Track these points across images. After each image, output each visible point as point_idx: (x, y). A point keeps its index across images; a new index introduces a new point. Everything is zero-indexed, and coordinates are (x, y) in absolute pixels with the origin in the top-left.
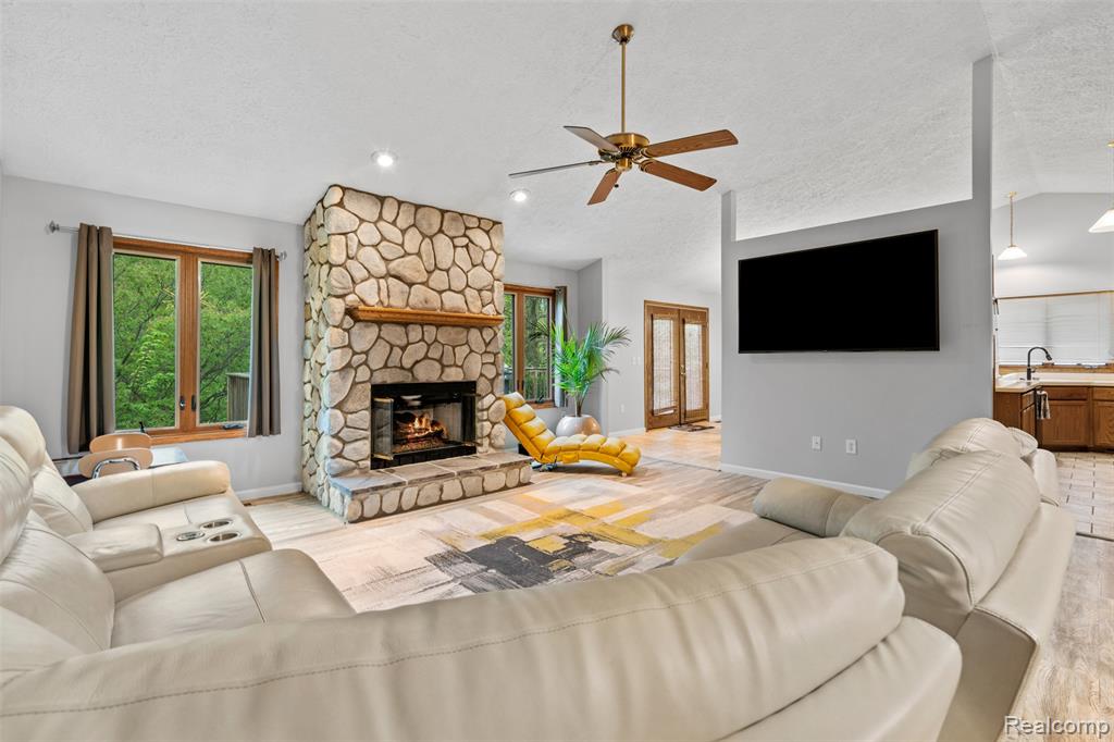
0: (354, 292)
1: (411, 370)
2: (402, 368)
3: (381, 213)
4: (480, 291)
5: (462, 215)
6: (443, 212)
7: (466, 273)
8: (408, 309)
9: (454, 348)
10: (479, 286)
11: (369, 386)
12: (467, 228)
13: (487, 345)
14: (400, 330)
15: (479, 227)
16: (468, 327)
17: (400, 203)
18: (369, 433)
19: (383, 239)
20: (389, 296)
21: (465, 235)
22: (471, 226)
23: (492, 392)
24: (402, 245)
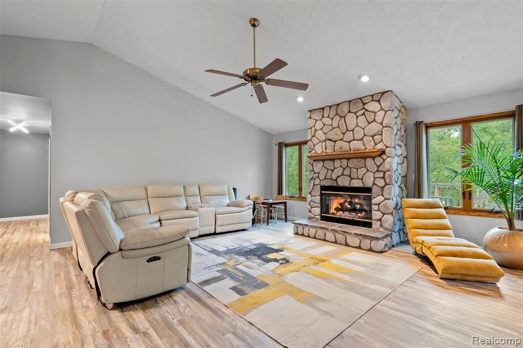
0: (314, 150)
1: (336, 180)
2: (332, 179)
3: (323, 115)
4: (373, 136)
5: (360, 99)
6: (350, 102)
7: (363, 129)
8: (334, 153)
9: (357, 169)
10: (372, 134)
11: (319, 186)
12: (364, 104)
13: (378, 167)
14: (331, 163)
15: (373, 100)
16: (365, 158)
17: (330, 107)
18: (319, 205)
19: (324, 125)
20: (326, 149)
21: (364, 108)
22: (367, 102)
23: (382, 195)
24: (332, 125)
